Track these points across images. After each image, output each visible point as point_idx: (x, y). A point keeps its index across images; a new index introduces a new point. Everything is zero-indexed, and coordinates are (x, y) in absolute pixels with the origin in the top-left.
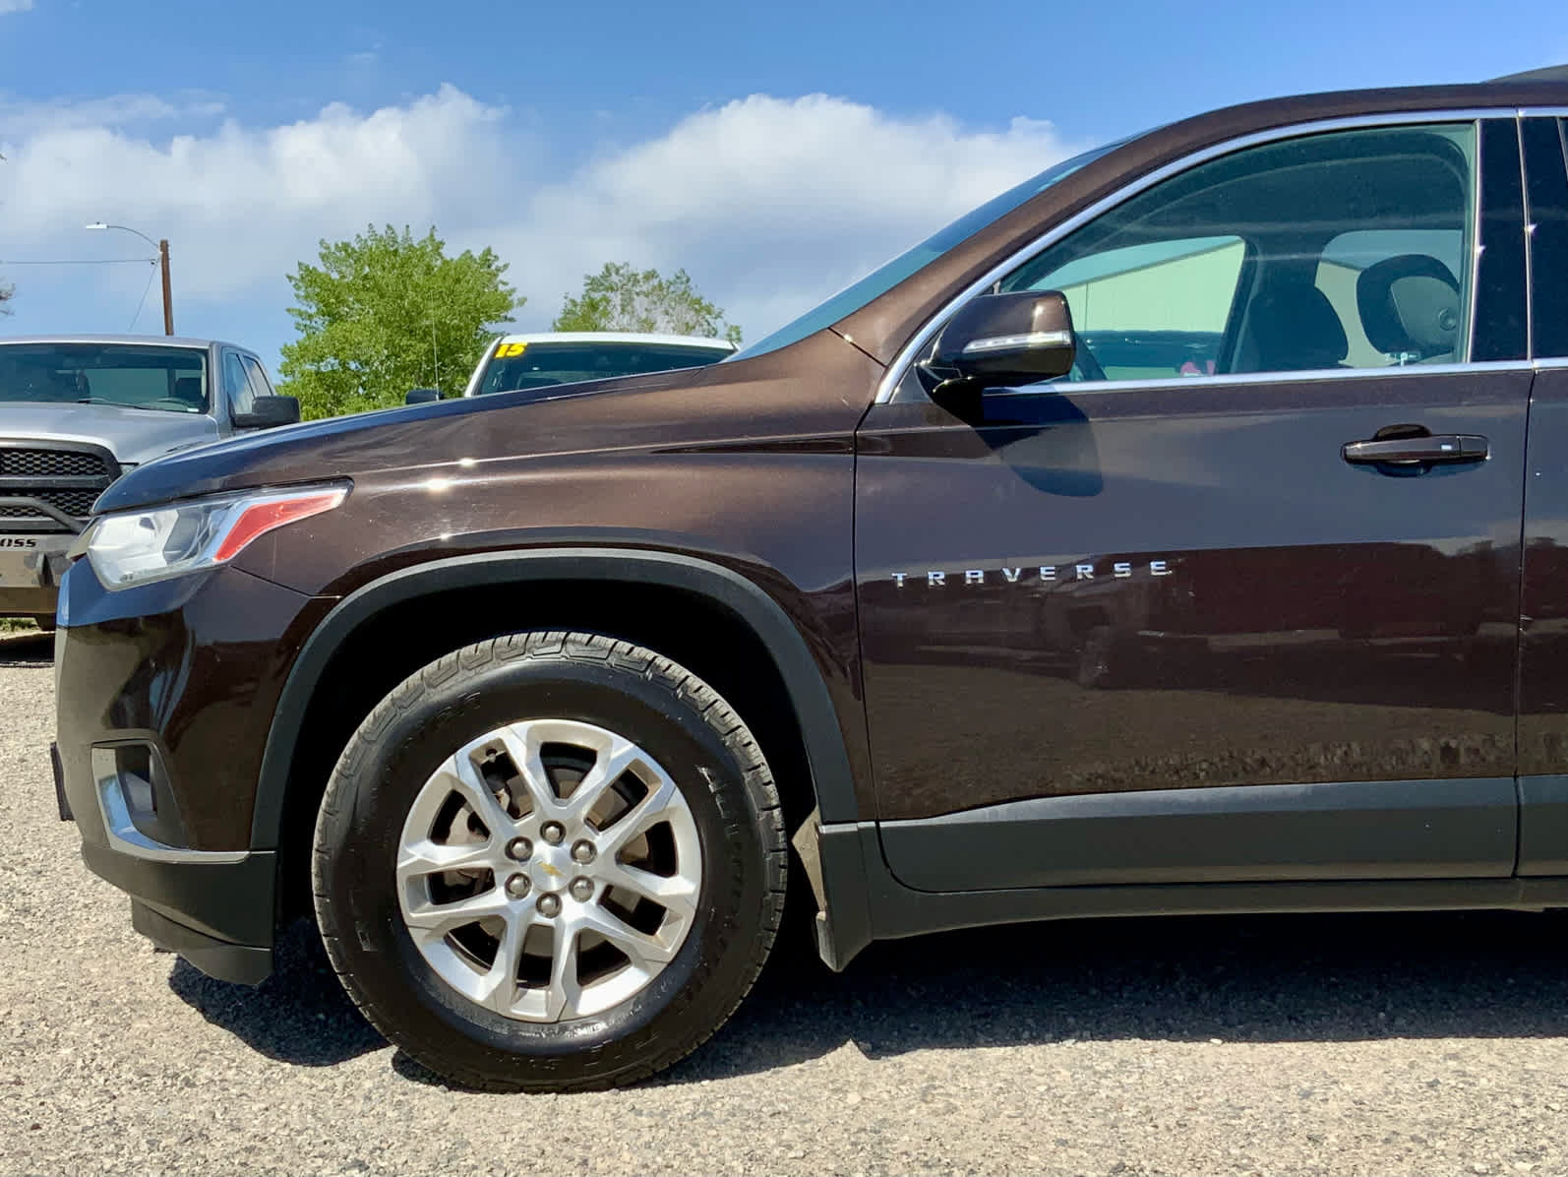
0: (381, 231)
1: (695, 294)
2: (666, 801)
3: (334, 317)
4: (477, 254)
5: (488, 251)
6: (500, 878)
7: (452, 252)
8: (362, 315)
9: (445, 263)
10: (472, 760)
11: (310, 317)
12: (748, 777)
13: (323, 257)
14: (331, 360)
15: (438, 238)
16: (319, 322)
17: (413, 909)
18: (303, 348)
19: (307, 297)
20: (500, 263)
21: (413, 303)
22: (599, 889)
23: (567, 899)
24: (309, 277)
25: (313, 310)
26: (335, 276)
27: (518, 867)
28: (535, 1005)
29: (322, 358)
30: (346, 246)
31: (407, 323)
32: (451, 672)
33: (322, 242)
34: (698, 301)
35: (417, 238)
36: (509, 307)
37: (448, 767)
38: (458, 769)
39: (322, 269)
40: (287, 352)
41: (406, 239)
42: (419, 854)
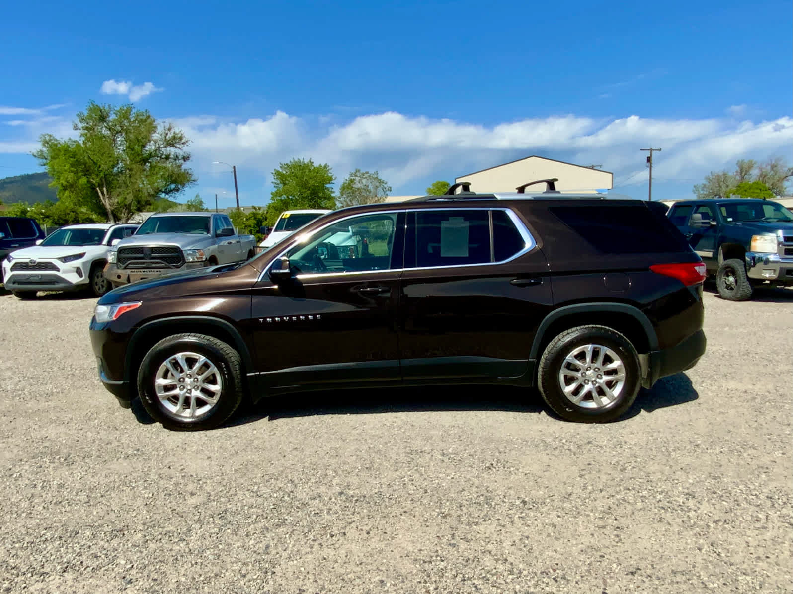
0: (296, 160)
1: (379, 178)
2: (214, 369)
3: (285, 184)
4: (323, 165)
5: (326, 164)
6: (178, 386)
7: (316, 165)
8: (292, 182)
9: (314, 168)
10: (170, 362)
11: (278, 184)
12: (231, 364)
13: (281, 167)
14: (285, 196)
15: (312, 161)
16: (281, 186)
17: (159, 393)
18: (277, 193)
19: (277, 178)
20: (330, 168)
21: (306, 180)
22: (200, 388)
23: (193, 390)
24: (278, 173)
25: (279, 182)
26: (284, 172)
27: (182, 384)
28: (187, 413)
29: (281, 196)
30: (287, 164)
31: (304, 185)
32: (163, 343)
33: (280, 164)
34: (380, 180)
35: (306, 162)
36: (332, 180)
37: (165, 363)
38: (166, 364)
39: (281, 171)
40: (272, 194)
41: (303, 162)
42: (160, 382)
